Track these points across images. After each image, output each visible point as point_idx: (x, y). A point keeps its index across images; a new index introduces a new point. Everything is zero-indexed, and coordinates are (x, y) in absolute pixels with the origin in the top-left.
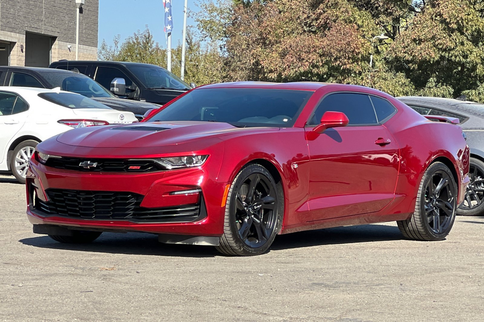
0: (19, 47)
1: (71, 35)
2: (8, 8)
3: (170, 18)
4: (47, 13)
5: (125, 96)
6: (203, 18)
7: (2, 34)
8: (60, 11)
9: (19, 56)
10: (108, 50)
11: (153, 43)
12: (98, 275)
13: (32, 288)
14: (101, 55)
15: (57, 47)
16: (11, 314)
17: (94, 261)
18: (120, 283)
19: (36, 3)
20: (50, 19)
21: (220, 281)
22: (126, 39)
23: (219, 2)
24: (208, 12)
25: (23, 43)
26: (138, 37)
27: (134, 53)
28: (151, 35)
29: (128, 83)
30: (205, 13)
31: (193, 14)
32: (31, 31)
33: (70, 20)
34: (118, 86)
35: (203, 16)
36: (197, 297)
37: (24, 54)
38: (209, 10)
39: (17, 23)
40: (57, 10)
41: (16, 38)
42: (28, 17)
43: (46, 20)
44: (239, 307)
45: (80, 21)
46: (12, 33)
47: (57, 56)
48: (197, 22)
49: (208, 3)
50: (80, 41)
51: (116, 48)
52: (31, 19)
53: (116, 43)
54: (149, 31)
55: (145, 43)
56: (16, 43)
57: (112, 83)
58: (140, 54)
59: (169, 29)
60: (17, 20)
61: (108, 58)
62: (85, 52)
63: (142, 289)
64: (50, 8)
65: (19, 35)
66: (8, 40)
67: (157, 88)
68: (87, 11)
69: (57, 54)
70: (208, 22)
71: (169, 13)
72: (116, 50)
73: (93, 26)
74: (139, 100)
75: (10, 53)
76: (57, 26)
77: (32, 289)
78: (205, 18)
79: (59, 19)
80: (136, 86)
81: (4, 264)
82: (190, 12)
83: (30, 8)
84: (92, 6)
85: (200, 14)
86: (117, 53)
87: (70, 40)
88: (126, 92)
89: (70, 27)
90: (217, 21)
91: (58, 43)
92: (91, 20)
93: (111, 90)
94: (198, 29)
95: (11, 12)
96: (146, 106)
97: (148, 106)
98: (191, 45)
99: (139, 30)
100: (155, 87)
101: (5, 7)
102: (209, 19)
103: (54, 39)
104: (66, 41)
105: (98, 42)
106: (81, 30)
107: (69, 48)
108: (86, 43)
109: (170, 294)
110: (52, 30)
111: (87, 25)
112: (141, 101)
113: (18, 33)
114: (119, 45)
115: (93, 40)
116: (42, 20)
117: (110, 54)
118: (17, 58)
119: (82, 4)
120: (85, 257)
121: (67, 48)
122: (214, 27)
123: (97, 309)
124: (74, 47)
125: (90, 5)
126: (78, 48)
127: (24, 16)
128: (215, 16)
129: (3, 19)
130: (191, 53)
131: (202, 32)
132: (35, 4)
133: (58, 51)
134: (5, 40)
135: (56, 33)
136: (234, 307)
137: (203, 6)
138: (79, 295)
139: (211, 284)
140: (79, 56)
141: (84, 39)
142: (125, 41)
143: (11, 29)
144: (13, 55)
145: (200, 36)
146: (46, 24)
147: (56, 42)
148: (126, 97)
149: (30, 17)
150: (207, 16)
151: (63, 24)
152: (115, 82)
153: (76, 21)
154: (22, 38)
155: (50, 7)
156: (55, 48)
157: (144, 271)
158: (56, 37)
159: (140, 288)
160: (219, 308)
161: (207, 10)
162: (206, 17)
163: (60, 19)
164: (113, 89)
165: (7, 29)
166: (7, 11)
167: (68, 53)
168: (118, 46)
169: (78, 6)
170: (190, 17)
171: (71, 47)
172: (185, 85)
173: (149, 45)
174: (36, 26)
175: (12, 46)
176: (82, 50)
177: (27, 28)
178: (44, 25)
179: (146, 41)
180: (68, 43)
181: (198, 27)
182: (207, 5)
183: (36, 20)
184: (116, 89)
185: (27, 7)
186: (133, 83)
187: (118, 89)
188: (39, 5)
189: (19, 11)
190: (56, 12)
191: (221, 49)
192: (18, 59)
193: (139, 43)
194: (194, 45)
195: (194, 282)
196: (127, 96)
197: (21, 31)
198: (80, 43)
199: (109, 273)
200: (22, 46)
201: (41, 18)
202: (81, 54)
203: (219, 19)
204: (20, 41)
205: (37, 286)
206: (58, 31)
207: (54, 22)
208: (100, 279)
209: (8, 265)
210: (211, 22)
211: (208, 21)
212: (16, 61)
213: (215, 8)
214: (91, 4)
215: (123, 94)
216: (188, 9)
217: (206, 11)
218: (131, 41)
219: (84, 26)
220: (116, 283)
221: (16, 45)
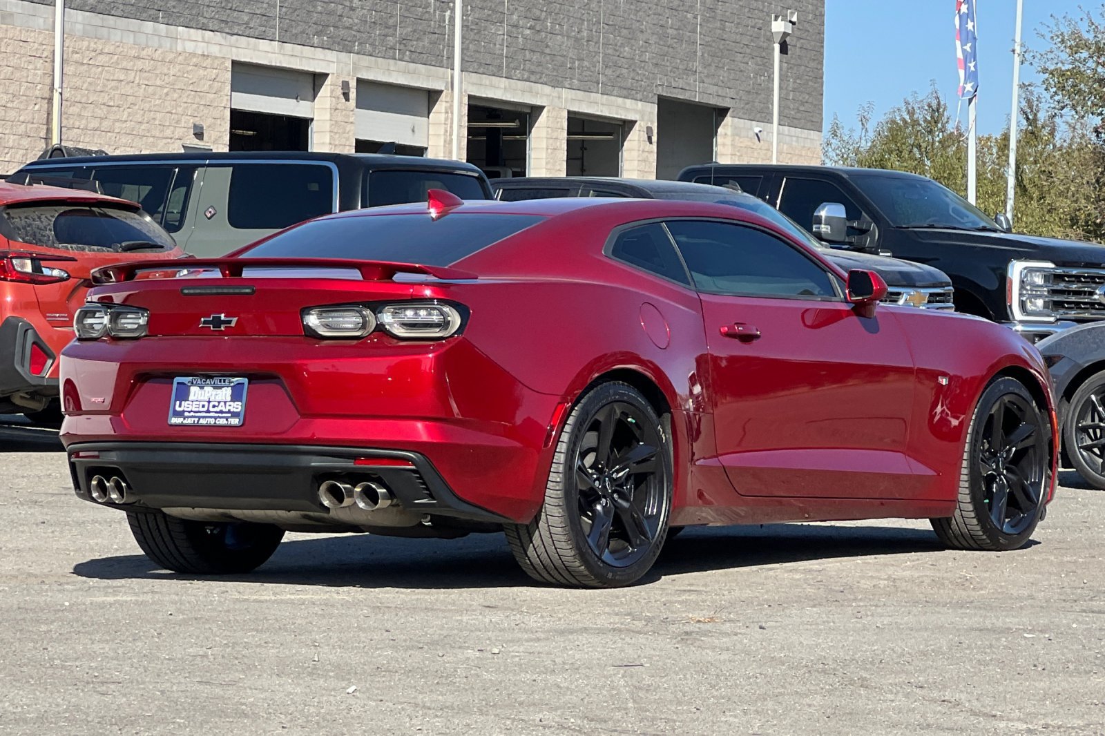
0: (642, 133)
1: (762, 105)
2: (619, 44)
3: (972, 65)
4: (706, 55)
5: (844, 243)
6: (1057, 64)
7: (605, 102)
8: (736, 50)
9: (643, 151)
10: (845, 138)
11: (947, 122)
12: (674, 632)
13: (518, 656)
14: (830, 150)
15: (729, 133)
16: (447, 707)
17: (681, 602)
18: (713, 648)
19: (681, 32)
20: (713, 68)
21: (932, 647)
22: (885, 114)
23: (1093, 27)
24: (1068, 50)
25: (652, 123)
26: (913, 108)
27: (904, 144)
28: (942, 103)
29: (852, 214)
30: (1061, 54)
31: (1034, 57)
32: (669, 95)
33: (760, 69)
34: (829, 221)
35: (1055, 61)
36: (864, 679)
37: (654, 147)
38: (1071, 47)
39: (639, 78)
40: (729, 48)
41: (636, 111)
42: (663, 63)
43: (706, 71)
44: (944, 701)
45: (783, 73)
46: (628, 101)
47: (729, 152)
48: (1041, 74)
49: (1067, 32)
50: (782, 118)
51: (863, 134)
52: (669, 69)
53: (864, 121)
54: (939, 95)
55: (930, 122)
56: (635, 122)
57: (815, 214)
58: (919, 147)
59: (968, 91)
60: (638, 70)
61: (845, 156)
62: (794, 143)
63: (754, 661)
64: (714, 44)
65: (642, 105)
66: (619, 117)
67: (918, 224)
68: (798, 50)
69: (730, 147)
70: (1069, 73)
71: (970, 54)
72: (864, 138)
73: (810, 83)
74: (877, 254)
75: (623, 145)
76: (729, 85)
77: (517, 659)
78: (1060, 65)
79: (733, 67)
80: (870, 220)
81: (484, 608)
82: (1025, 52)
83: (669, 43)
84: (808, 38)
85: (1050, 56)
86: (865, 145)
87: (759, 115)
88: (848, 235)
89: (760, 87)
90: (1088, 71)
91: (732, 121)
92: (808, 69)
93: (814, 230)
94: (1046, 90)
95: (625, 54)
96: (888, 265)
97: (891, 265)
98: (1036, 127)
99: (916, 93)
100: (913, 224)
101: (611, 42)
102: (1071, 67)
103: (722, 112)
104: (750, 118)
105: (822, 119)
106: (784, 92)
107: (757, 135)
108: (795, 121)
109: (810, 671)
110: (717, 92)
111: (798, 81)
112: (881, 254)
113: (641, 100)
114: (871, 126)
115: (812, 116)
116: (696, 71)
117: (851, 148)
118: (639, 156)
119: (785, 34)
120: (667, 594)
121: (751, 134)
122: (1082, 85)
123: (635, 701)
124: (768, 133)
125: (804, 35)
126: (779, 134)
127: (654, 61)
128: (1084, 61)
129: (608, 70)
130: (1036, 143)
131: (1054, 96)
132: (679, 34)
133: (733, 140)
134: (611, 115)
135: (728, 99)
136: (934, 701)
137: (1055, 38)
138: (612, 672)
139: (909, 653)
140: (779, 152)
141: (792, 112)
142: (883, 119)
143: (625, 92)
144: (630, 150)
145: (1049, 105)
146: (705, 80)
147: (728, 119)
148: (847, 247)
149: (668, 64)
150: (1066, 60)
151: (744, 79)
152: (824, 212)
153: (773, 73)
154: (649, 110)
155: (714, 41)
156: (726, 134)
157: (778, 624)
158: (727, 110)
159: (752, 659)
160: (901, 701)
161: (1065, 47)
162: (1063, 63)
163: (736, 69)
164: (819, 228)
165: (615, 93)
166: (616, 51)
167: (754, 144)
168: (869, 129)
169: (778, 39)
170: (1027, 63)
171: (760, 131)
172: (982, 219)
173: (940, 125)
174: (681, 83)
175: (626, 129)
176: (788, 138)
177: (660, 88)
178: (700, 82)
179: (932, 117)
180: (754, 122)
181: (1045, 86)
182: (1065, 34)
183: (681, 71)
184: (824, 229)
185: (661, 43)
186: (863, 213)
187: (829, 227)
188: (689, 37)
189: (643, 50)
190: (727, 52)
191: (1097, 136)
192: (640, 159)
193: (915, 123)
194: (1043, 127)
195: (876, 648)
196: (850, 243)
197: (647, 96)
198: (782, 123)
199: (699, 628)
200: (649, 130)
201: (693, 66)
202: (785, 146)
203: (1094, 65)
204: (646, 118)
205: (530, 653)
206: (732, 93)
207: (723, 74)
208: (674, 641)
209: (492, 609)
210: (1076, 73)
211: (1068, 70)
212: (636, 162)
213: (1083, 42)
214: (807, 33)
215: (841, 239)
216: (1022, 45)
217: (1062, 48)
218: (898, 118)
219: (791, 85)
220: (703, 649)
221: (637, 126)
